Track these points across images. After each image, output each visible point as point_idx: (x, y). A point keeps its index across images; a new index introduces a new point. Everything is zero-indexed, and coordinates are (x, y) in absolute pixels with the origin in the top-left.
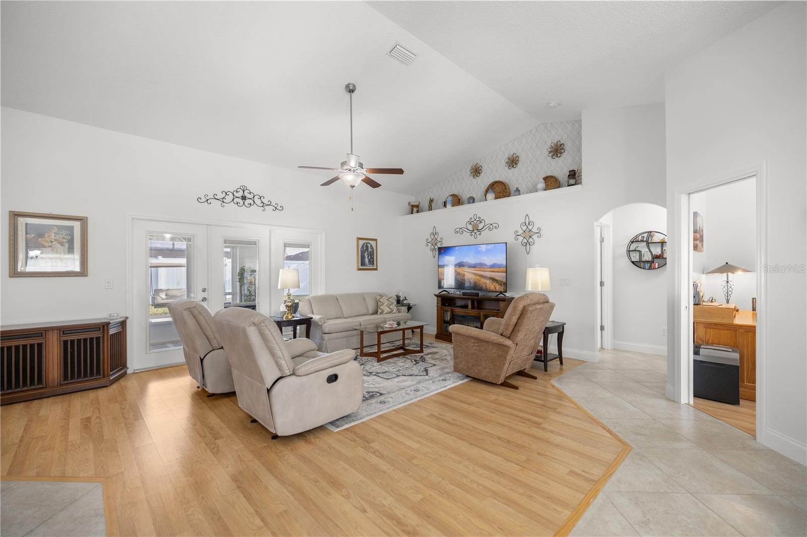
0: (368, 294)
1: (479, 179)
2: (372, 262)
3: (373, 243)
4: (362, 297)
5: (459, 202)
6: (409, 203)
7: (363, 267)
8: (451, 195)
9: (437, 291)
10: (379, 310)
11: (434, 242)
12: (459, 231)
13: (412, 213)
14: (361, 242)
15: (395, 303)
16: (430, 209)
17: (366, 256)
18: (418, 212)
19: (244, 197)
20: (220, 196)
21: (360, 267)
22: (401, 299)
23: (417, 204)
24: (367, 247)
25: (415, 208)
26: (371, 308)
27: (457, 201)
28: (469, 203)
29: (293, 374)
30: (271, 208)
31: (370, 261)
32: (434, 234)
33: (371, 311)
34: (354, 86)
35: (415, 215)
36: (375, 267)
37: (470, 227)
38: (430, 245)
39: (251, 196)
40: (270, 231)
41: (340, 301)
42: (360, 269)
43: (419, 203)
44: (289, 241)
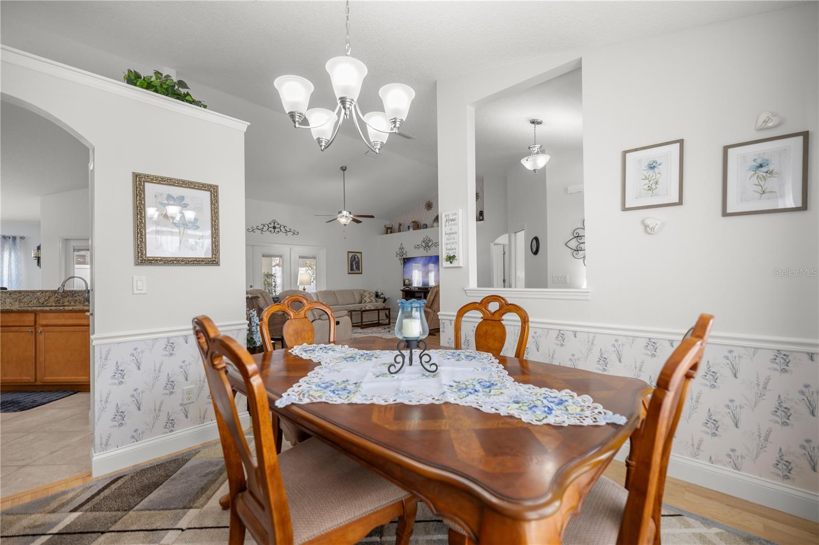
0: (356, 290)
1: (431, 211)
2: (358, 268)
3: (359, 255)
4: (352, 292)
5: (418, 227)
6: (385, 226)
7: (352, 272)
8: (413, 222)
9: (402, 288)
10: (363, 301)
11: (402, 254)
12: (417, 247)
13: (387, 233)
14: (351, 255)
15: (374, 296)
16: (399, 231)
17: (354, 264)
18: (391, 233)
19: (274, 227)
20: (260, 227)
21: (350, 272)
22: (379, 294)
23: (391, 226)
24: (355, 258)
25: (389, 230)
26: (358, 299)
27: (417, 226)
28: (424, 228)
29: (320, 319)
30: (291, 233)
31: (356, 268)
32: (402, 248)
33: (357, 302)
34: (346, 167)
35: (389, 235)
36: (360, 272)
37: (424, 244)
38: (399, 256)
39: (279, 226)
40: (290, 248)
41: (337, 295)
42: (350, 273)
43: (392, 225)
44: (302, 255)
